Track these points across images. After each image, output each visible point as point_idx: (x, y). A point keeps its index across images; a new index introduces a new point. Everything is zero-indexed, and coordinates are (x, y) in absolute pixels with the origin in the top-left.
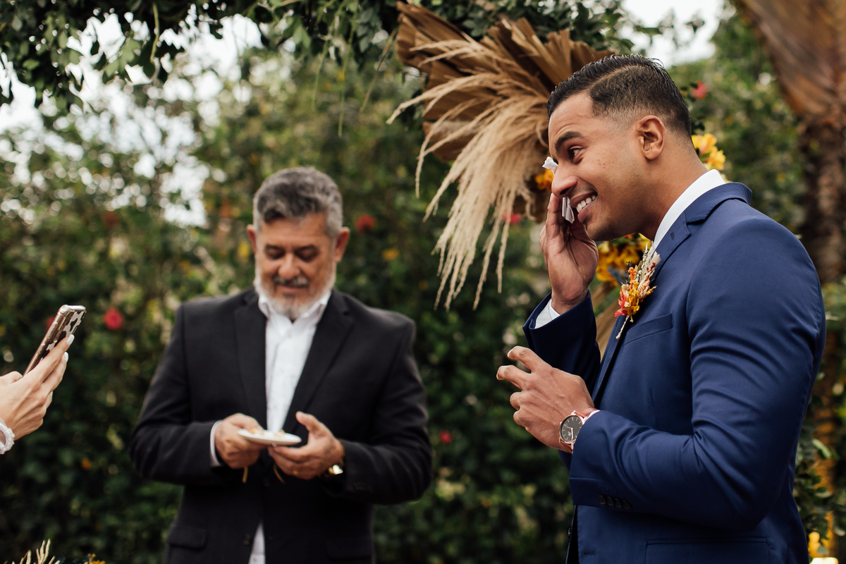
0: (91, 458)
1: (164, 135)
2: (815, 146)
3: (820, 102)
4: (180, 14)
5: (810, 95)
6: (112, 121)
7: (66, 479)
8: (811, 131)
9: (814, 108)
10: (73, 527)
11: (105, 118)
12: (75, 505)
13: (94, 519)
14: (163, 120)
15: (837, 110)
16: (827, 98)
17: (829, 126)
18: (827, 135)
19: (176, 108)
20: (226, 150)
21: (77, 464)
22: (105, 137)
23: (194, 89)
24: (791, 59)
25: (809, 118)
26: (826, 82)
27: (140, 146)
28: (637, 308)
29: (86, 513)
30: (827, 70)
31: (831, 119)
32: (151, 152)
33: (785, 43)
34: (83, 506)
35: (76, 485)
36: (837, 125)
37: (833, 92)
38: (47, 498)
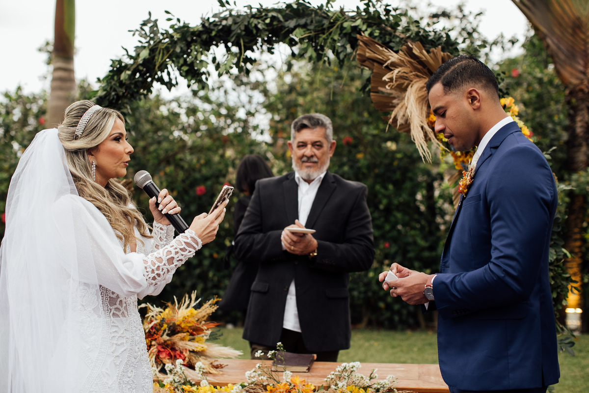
0: (218, 253)
1: (250, 97)
2: (574, 100)
3: (577, 78)
4: (254, 43)
5: (572, 74)
6: (226, 92)
7: (206, 263)
8: (572, 93)
9: (574, 81)
10: (210, 285)
11: (222, 90)
12: (211, 275)
13: (219, 281)
14: (250, 92)
15: (586, 82)
16: (582, 76)
17: (582, 90)
18: (580, 95)
19: (256, 86)
21: (211, 256)
22: (222, 99)
23: (264, 76)
24: (562, 56)
25: (571, 87)
26: (581, 68)
27: (239, 104)
28: (466, 190)
29: (216, 279)
30: (581, 62)
31: (583, 87)
32: (244, 107)
33: (559, 48)
34: (214, 275)
35: (211, 265)
36: (586, 90)
37: (584, 73)
38: (198, 271)
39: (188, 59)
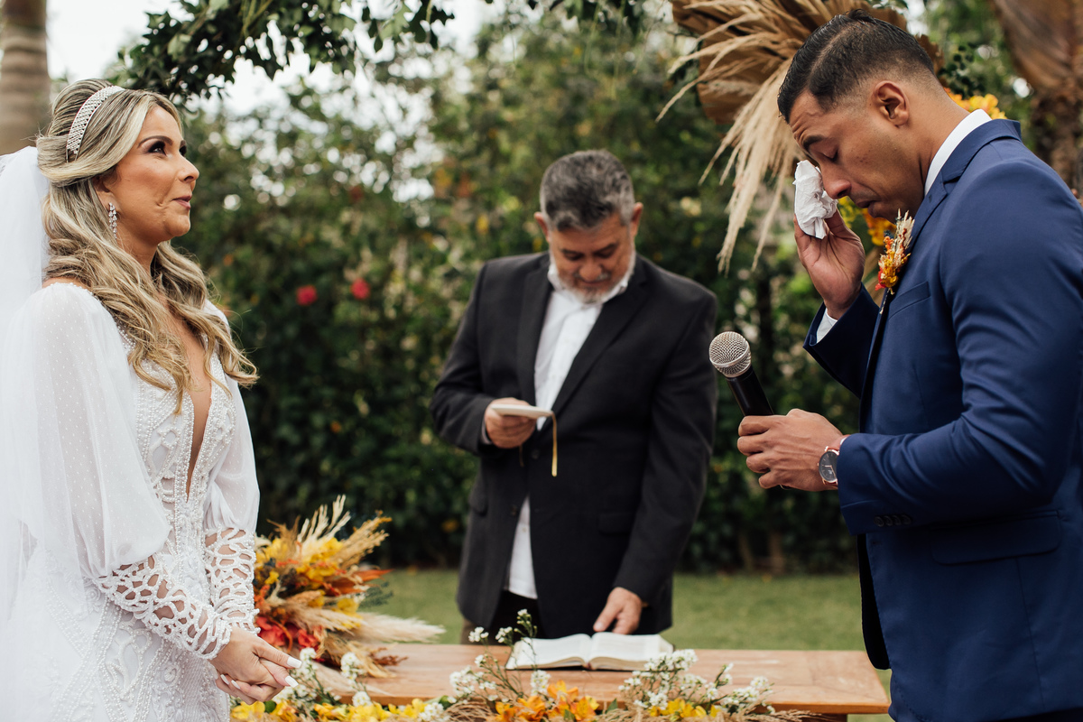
0: (341, 421)
1: (405, 111)
2: (1051, 120)
3: (1055, 75)
5: (1045, 68)
6: (355, 100)
7: (318, 441)
8: (1045, 105)
9: (1049, 81)
10: (324, 485)
11: (348, 95)
12: (325, 466)
13: (343, 478)
14: (403, 95)
15: (1071, 84)
16: (1063, 71)
17: (1063, 100)
18: (1061, 108)
19: (415, 85)
20: (464, 125)
21: (327, 428)
22: (347, 114)
23: (433, 67)
24: (1025, 32)
25: (1043, 92)
26: (1061, 55)
27: (381, 123)
28: (895, 279)
29: (337, 473)
30: (1062, 43)
31: (1066, 93)
32: (392, 128)
33: (1019, 15)
34: (333, 466)
35: (328, 447)
36: (1072, 99)
37: (1068, 65)
38: (300, 459)
39: (311, 14)
